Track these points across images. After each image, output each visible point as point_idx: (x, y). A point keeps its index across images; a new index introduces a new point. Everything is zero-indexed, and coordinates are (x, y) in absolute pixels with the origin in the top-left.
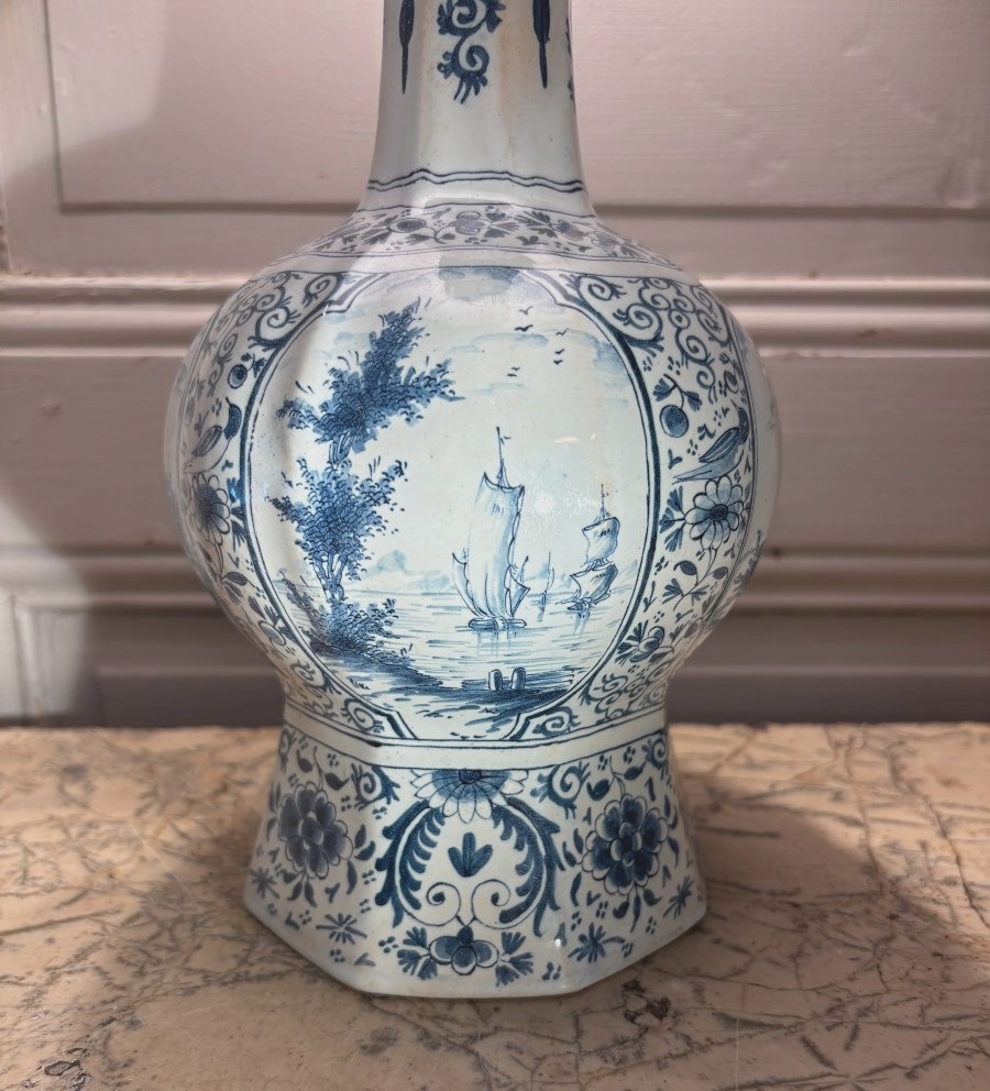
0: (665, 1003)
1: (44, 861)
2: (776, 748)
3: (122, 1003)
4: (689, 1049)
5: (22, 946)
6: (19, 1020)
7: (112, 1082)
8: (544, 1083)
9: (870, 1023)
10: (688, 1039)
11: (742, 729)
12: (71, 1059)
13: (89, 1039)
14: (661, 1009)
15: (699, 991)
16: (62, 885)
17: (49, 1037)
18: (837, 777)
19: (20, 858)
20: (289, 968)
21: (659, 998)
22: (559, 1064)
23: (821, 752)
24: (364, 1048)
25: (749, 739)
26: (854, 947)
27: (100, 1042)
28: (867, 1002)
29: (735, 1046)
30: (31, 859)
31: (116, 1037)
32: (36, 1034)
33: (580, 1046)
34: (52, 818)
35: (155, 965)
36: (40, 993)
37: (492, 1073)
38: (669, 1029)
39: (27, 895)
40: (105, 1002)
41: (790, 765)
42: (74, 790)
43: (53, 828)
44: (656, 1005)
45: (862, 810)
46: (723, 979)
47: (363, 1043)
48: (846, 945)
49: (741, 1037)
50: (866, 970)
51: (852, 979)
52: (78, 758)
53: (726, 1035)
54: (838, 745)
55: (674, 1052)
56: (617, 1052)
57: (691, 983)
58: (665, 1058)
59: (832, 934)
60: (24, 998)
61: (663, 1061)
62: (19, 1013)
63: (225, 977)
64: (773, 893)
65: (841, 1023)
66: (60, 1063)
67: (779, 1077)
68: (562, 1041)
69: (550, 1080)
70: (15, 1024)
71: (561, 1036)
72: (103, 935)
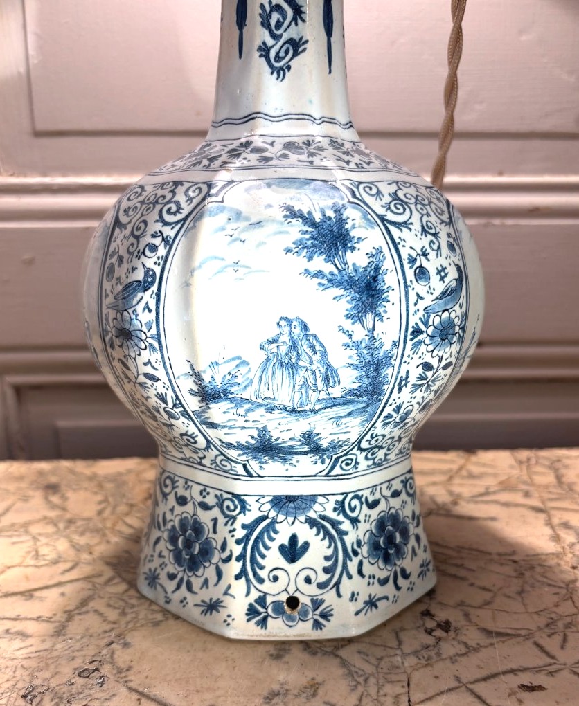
0: (447, 623)
1: (47, 544)
2: (484, 465)
3: (117, 632)
4: (467, 650)
5: (46, 598)
6: (55, 644)
7: (122, 680)
8: (386, 673)
9: (573, 632)
10: (466, 644)
11: (461, 453)
12: (93, 667)
13: (101, 655)
14: (446, 626)
15: (467, 615)
16: (62, 560)
17: (76, 654)
18: (524, 483)
19: (31, 543)
21: (444, 619)
22: (391, 662)
23: (512, 467)
25: (467, 460)
26: (554, 586)
27: (108, 656)
28: (568, 620)
29: (495, 648)
30: (38, 543)
31: (118, 653)
32: (67, 652)
33: (402, 650)
34: (45, 518)
35: (131, 608)
36: (64, 627)
37: (353, 669)
38: (454, 639)
39: (42, 566)
40: (105, 632)
41: (495, 475)
42: (55, 499)
43: (47, 523)
44: (442, 624)
45: (543, 502)
46: (480, 607)
47: (270, 653)
48: (550, 585)
49: (498, 642)
50: (564, 600)
51: (557, 606)
52: (53, 479)
53: (488, 641)
54: (521, 462)
55: (460, 653)
56: (425, 653)
57: (462, 610)
58: (454, 656)
59: (540, 579)
60: (55, 630)
61: (454, 658)
62: (54, 639)
64: (499, 554)
65: (555, 633)
66: (86, 669)
67: (526, 665)
68: (391, 648)
69: (388, 671)
70: (53, 647)
71: (390, 645)
72: (94, 590)
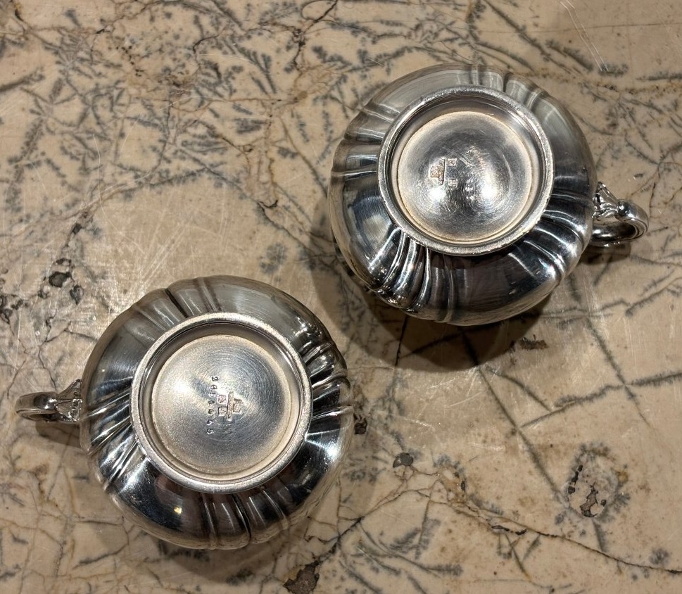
3: (81, 207)
6: (11, 224)
12: (63, 269)
13: (69, 250)
20: (199, 167)
24: (263, 266)
26: (645, 158)
31: (89, 247)
32: (29, 242)
35: (93, 159)
36: (17, 193)
40: (68, 206)
47: (263, 260)
48: (641, 155)
60: (6, 197)
62: (8, 216)
63: (151, 177)
66: (57, 273)
70: (10, 230)
72: (38, 114)
